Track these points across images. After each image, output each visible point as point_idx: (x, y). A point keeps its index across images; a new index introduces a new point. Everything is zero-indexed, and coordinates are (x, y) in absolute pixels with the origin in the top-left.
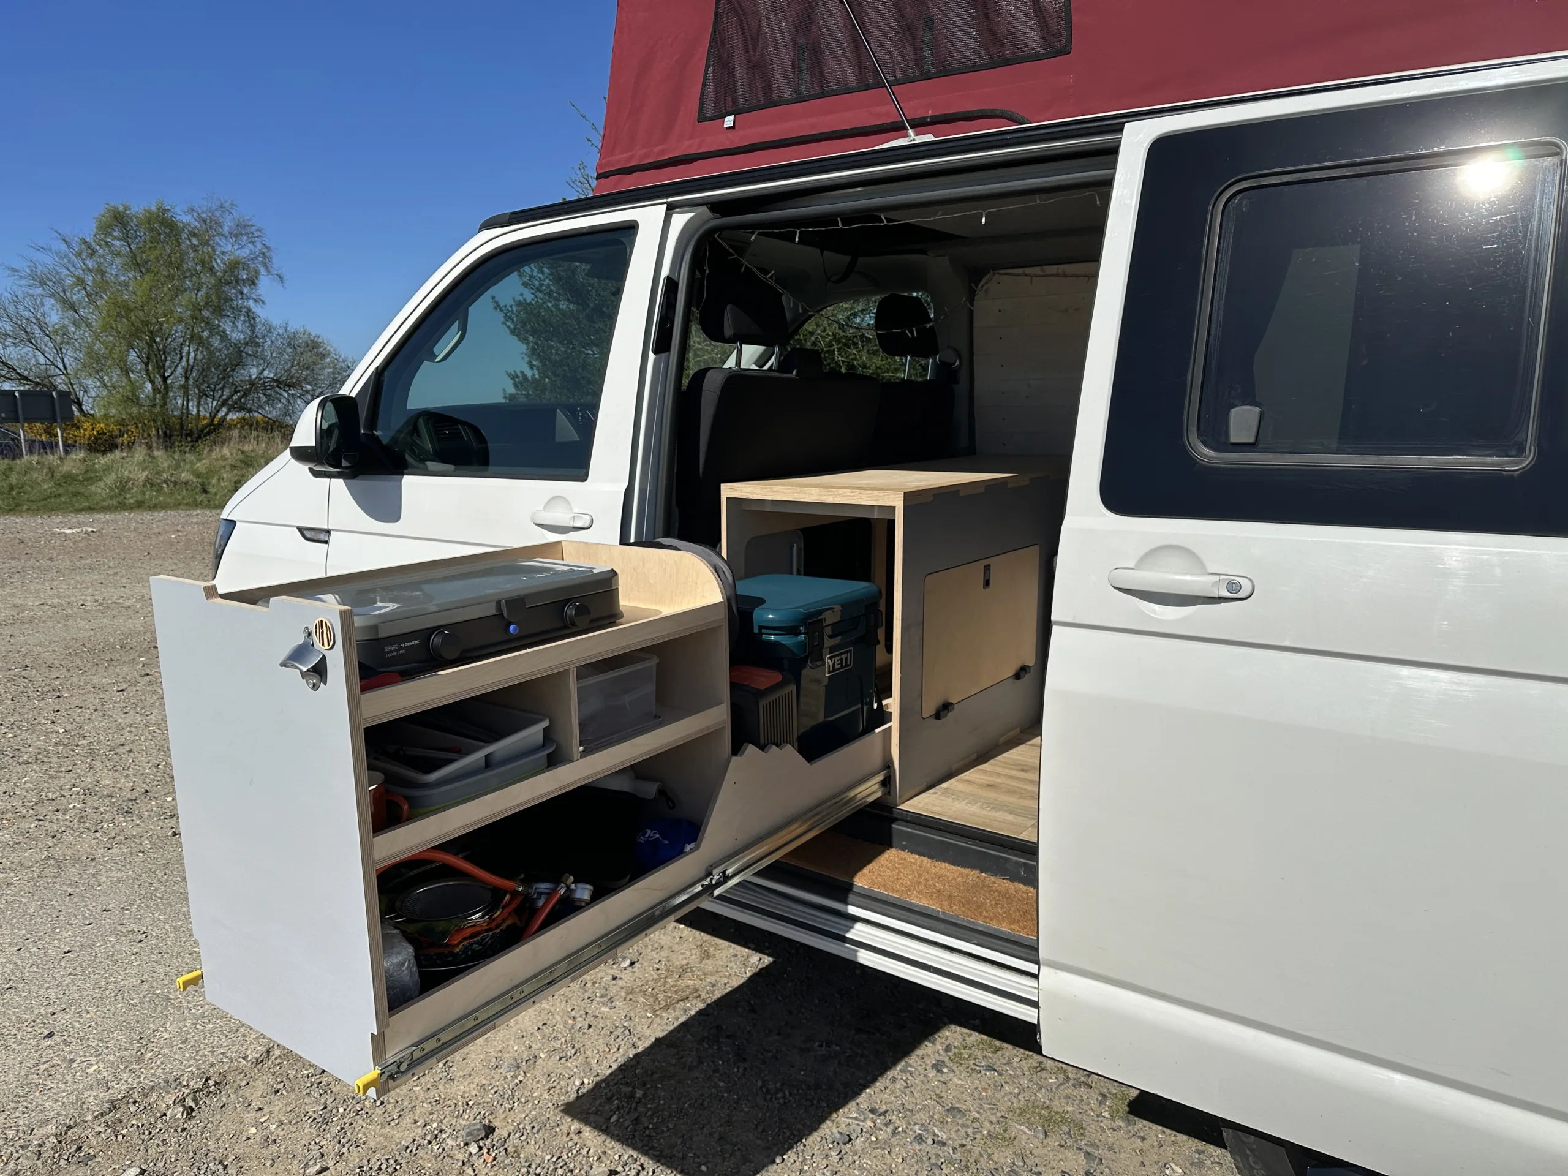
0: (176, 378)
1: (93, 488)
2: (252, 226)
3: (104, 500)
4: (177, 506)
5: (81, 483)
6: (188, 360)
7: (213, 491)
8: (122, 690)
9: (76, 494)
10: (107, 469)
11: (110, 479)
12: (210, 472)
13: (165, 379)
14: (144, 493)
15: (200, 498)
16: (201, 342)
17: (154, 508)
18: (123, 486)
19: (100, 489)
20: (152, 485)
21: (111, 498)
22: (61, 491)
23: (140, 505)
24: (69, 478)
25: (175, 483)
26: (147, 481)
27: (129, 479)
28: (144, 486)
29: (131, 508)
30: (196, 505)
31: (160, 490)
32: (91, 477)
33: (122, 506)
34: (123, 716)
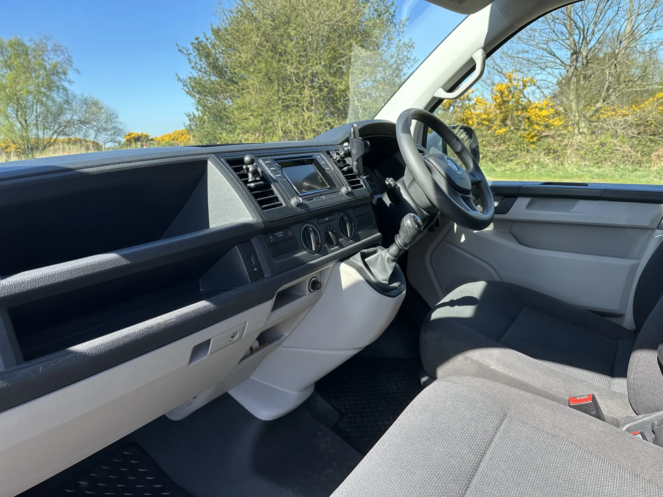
2: (62, 46)
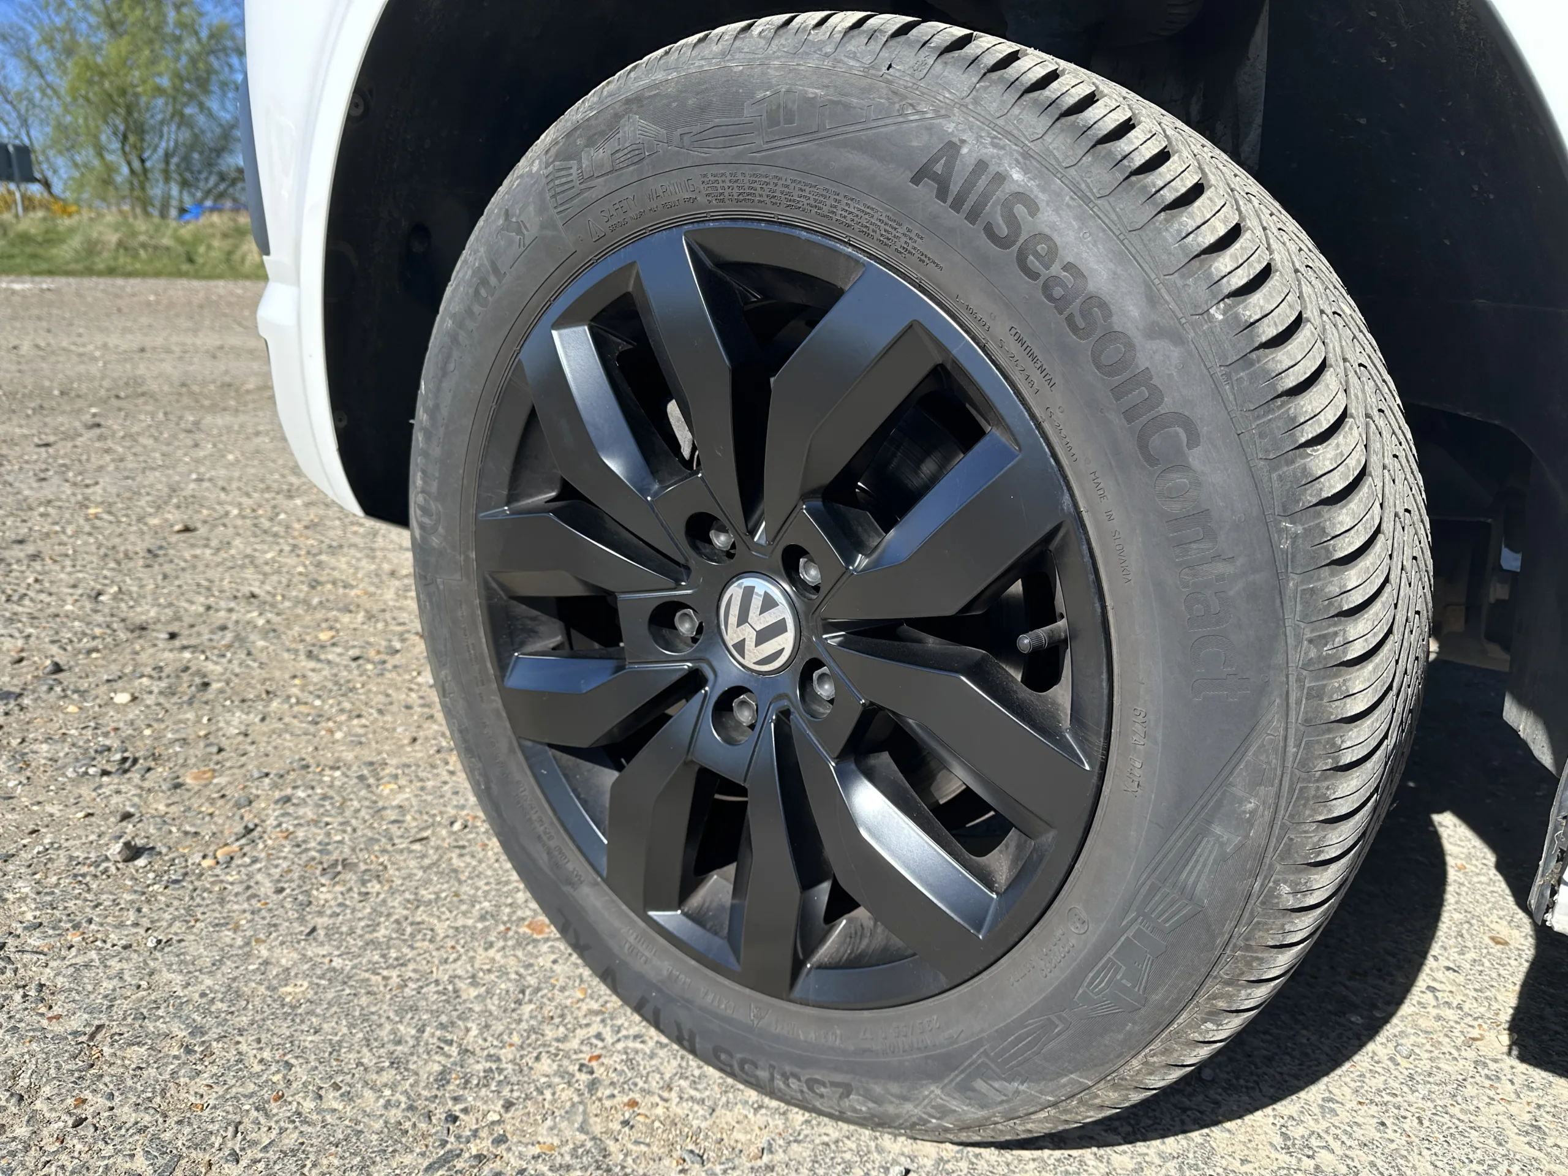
0: (154, 161)
1: (54, 251)
3: (67, 263)
4: (157, 274)
5: (40, 244)
6: (168, 140)
7: (200, 260)
8: (47, 445)
9: (34, 256)
10: (72, 231)
11: (76, 242)
12: (197, 239)
13: (143, 161)
14: (116, 259)
15: (185, 267)
16: (184, 121)
17: (129, 275)
18: (91, 249)
19: (65, 252)
20: (126, 249)
21: (77, 261)
22: (16, 251)
23: (111, 272)
24: (25, 238)
25: (156, 248)
26: (120, 244)
27: (97, 242)
28: (117, 250)
29: (100, 274)
30: (181, 274)
31: (135, 256)
32: (52, 238)
33: (89, 272)
34: (35, 485)
